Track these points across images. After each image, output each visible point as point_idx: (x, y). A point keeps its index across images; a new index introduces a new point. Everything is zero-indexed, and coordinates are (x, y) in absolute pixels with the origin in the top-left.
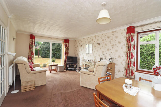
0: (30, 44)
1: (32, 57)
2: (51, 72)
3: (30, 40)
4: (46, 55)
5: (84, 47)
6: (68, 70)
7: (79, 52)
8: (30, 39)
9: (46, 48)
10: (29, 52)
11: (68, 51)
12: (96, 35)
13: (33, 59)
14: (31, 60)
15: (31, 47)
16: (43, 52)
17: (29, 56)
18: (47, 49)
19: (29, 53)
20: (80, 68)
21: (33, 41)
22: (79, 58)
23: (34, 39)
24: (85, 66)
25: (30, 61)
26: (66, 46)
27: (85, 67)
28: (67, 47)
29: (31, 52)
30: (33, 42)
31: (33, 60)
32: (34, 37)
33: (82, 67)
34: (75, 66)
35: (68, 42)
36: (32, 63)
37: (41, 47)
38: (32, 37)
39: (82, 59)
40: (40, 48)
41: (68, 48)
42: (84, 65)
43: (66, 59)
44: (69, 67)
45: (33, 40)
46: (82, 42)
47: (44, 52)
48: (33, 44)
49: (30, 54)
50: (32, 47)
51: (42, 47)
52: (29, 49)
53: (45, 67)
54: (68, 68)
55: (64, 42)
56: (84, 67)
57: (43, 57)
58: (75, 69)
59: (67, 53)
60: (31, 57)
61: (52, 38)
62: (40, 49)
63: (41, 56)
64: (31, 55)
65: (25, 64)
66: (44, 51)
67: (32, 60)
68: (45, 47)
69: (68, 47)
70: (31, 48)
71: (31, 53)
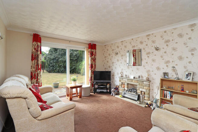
0: (34, 50)
1: (37, 74)
2: (71, 100)
3: (33, 44)
4: (54, 69)
5: (122, 56)
6: (98, 92)
7: (113, 63)
8: (33, 42)
9: (53, 59)
10: (32, 66)
11: (95, 62)
12: (151, 33)
13: (39, 78)
14: (35, 80)
15: (35, 57)
16: (49, 65)
17: (31, 73)
18: (55, 61)
19: (31, 68)
20: (117, 89)
21: (38, 46)
22: (114, 73)
23: (40, 42)
24: (126, 86)
25: (35, 83)
26: (92, 54)
27: (126, 88)
28: (93, 57)
29: (36, 66)
30: (39, 48)
31: (39, 81)
32: (40, 38)
33: (120, 87)
34: (108, 86)
35: (95, 49)
36: (39, 86)
37: (47, 59)
38: (37, 38)
39: (120, 75)
40: (45, 59)
41: (95, 58)
42: (126, 84)
43: (93, 76)
44: (98, 88)
45: (39, 44)
46: (118, 47)
47: (51, 65)
48: (38, 51)
49: (33, 70)
50: (37, 56)
51: (48, 57)
52: (32, 60)
53: (57, 89)
54: (98, 90)
55: (88, 48)
56: (124, 87)
57: (50, 72)
58: (108, 91)
59: (93, 66)
60: (35, 75)
61: (70, 41)
62: (44, 61)
63: (47, 71)
64: (36, 71)
65: (25, 99)
66: (51, 63)
67: (37, 80)
68: (52, 57)
69: (95, 55)
70: (35, 59)
71: (36, 68)
